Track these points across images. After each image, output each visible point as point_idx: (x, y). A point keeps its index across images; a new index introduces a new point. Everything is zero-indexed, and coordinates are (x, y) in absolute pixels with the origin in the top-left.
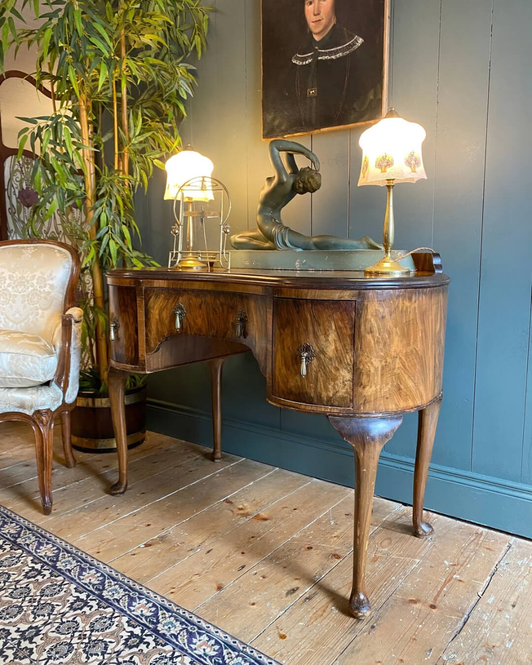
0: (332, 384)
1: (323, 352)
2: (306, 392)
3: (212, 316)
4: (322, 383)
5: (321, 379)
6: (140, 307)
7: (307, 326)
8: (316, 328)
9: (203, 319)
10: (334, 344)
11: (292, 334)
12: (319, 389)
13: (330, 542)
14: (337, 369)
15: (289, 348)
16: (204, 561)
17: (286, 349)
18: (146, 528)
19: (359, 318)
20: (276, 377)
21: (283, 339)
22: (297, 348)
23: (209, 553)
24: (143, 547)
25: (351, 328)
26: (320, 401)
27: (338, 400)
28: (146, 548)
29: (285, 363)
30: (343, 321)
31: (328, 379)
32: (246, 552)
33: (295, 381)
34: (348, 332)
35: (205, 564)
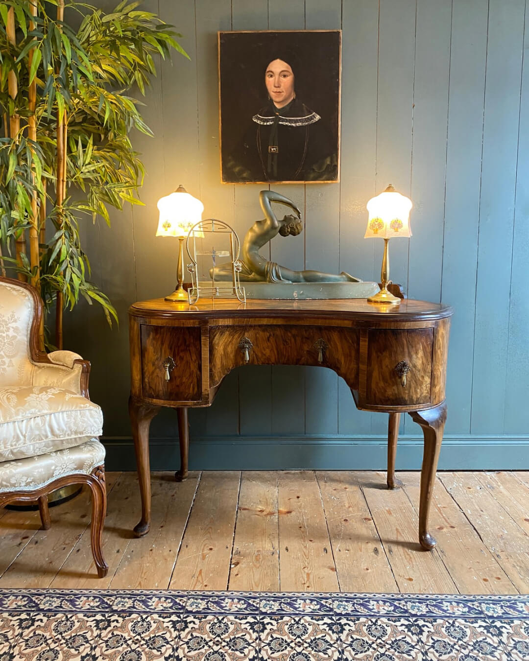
0: (420, 387)
1: (415, 366)
2: (402, 397)
3: (282, 346)
4: (413, 389)
5: (413, 386)
6: (205, 345)
7: (403, 349)
8: (410, 350)
9: (272, 350)
10: (421, 360)
11: (390, 355)
12: (411, 394)
13: (351, 512)
14: (423, 377)
15: (387, 366)
16: (295, 557)
17: (384, 367)
18: (212, 552)
19: (435, 339)
20: (373, 390)
21: (381, 361)
22: (395, 365)
23: (289, 550)
24: (235, 567)
25: (431, 347)
26: (412, 402)
27: (423, 398)
28: (238, 566)
29: (383, 379)
30: (427, 342)
31: (417, 385)
32: (311, 539)
33: (393, 391)
34: (429, 349)
35: (298, 558)
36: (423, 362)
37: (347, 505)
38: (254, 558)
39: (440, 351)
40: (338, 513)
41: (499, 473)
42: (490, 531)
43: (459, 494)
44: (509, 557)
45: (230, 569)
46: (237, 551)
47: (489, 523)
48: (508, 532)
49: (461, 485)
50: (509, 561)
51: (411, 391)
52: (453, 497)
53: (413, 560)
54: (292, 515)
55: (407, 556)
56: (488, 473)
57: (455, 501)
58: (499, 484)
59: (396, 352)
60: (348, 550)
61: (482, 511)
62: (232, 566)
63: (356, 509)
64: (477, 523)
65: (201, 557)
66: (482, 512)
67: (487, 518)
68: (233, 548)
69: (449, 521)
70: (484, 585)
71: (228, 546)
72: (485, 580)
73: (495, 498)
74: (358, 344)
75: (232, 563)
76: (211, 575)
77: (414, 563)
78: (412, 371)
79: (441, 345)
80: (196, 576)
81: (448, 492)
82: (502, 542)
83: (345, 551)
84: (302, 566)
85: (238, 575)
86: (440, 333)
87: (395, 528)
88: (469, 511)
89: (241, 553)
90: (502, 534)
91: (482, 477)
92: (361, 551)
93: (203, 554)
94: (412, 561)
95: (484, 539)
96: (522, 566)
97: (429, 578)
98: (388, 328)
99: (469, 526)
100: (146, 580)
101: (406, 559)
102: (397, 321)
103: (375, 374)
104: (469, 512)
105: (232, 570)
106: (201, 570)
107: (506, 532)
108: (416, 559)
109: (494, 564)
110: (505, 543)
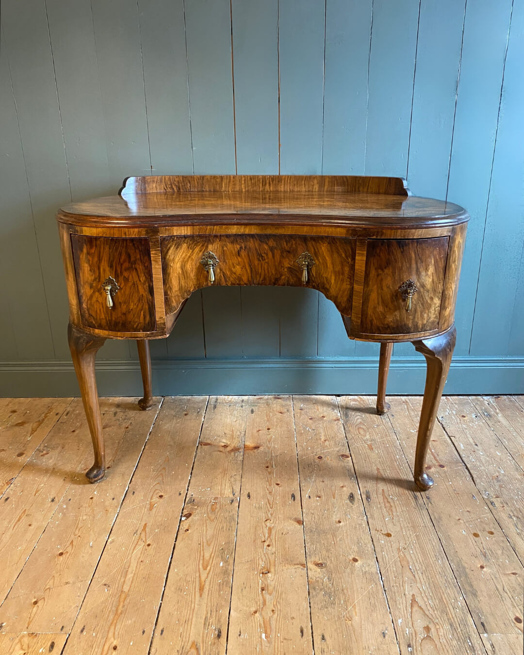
0: (427, 311)
1: (423, 286)
2: (405, 324)
4: (419, 314)
5: (419, 309)
7: (410, 264)
8: (419, 265)
10: (431, 277)
11: (394, 273)
12: (416, 319)
13: (326, 446)
14: (432, 299)
15: (388, 287)
16: (257, 506)
17: (385, 288)
18: (161, 500)
19: (451, 251)
20: (369, 316)
21: (382, 280)
22: (399, 285)
23: (251, 497)
24: (186, 519)
25: (444, 261)
26: (416, 329)
27: (430, 325)
28: (190, 518)
29: (383, 301)
30: (440, 254)
31: (424, 308)
32: (278, 482)
33: (394, 316)
34: (442, 264)
35: (260, 508)
36: (433, 280)
37: (323, 438)
38: (209, 507)
39: (455, 265)
40: (312, 448)
41: (499, 397)
42: (485, 470)
43: (452, 424)
44: (505, 505)
45: (180, 523)
46: (190, 499)
47: (484, 461)
48: (504, 471)
49: (454, 412)
50: (504, 509)
51: (416, 317)
52: (444, 428)
53: (394, 510)
54: (259, 451)
55: (387, 505)
56: (485, 398)
57: (446, 432)
58: (498, 411)
59: (400, 269)
60: (319, 497)
61: (476, 445)
62: (183, 519)
63: (332, 443)
64: (470, 461)
65: (148, 506)
66: (476, 447)
67: (481, 453)
68: (187, 494)
69: (438, 459)
70: (474, 542)
71: (182, 492)
72: (476, 535)
73: (492, 429)
74: (354, 259)
75: (183, 515)
76: (156, 531)
77: (394, 514)
78: (419, 292)
79: (457, 259)
80: (139, 533)
81: (439, 422)
82: (497, 484)
83: (315, 498)
84: (264, 518)
85: (188, 530)
86: (457, 242)
87: (375, 468)
88: (462, 445)
89: (195, 501)
90: (497, 474)
91: (479, 403)
92: (334, 498)
93: (150, 502)
94: (392, 511)
95: (478, 481)
96: (520, 516)
97: (411, 533)
98: (392, 238)
99: (461, 464)
100: (79, 538)
101: (385, 507)
102: (405, 229)
103: (374, 296)
104: (461, 447)
105: (181, 523)
106: (146, 524)
107: (503, 472)
108: (397, 508)
109: (487, 513)
110: (501, 486)
